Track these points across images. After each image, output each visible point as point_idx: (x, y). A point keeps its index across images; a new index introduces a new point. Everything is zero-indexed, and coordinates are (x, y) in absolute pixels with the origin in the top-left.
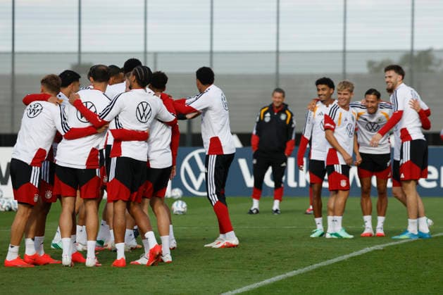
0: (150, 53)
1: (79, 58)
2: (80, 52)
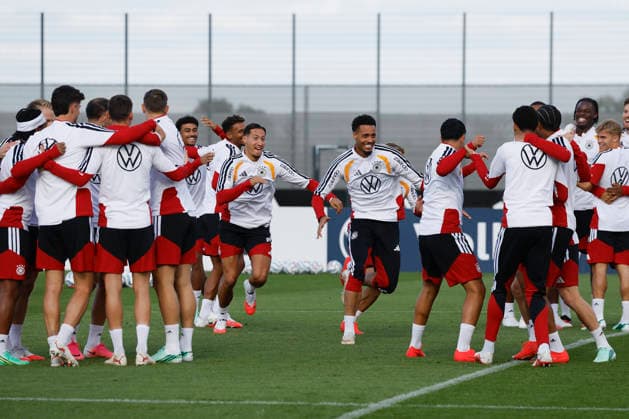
0: (300, 86)
1: (210, 92)
2: (210, 85)
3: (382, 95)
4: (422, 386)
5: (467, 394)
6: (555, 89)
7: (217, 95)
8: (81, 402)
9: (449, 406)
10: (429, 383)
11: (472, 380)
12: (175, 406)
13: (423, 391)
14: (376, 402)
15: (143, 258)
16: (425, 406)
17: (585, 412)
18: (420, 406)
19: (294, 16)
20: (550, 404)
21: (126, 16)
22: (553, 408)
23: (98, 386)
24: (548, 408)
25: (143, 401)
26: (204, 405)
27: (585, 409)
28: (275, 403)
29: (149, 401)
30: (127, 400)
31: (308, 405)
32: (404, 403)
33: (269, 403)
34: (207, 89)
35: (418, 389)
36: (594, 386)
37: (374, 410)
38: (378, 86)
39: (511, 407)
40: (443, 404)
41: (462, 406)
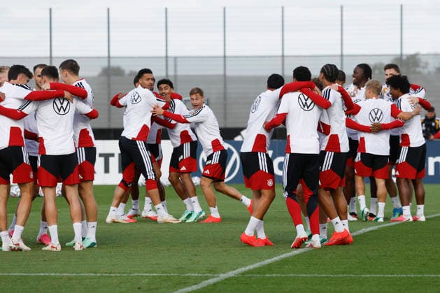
3: (227, 63)
4: (257, 262)
5: (287, 267)
6: (345, 58)
7: (114, 63)
8: (21, 276)
9: (274, 275)
10: (261, 259)
11: (290, 257)
12: (87, 277)
13: (257, 265)
14: (224, 273)
15: (72, 175)
16: (258, 275)
17: (367, 278)
18: (254, 275)
19: (166, 9)
20: (343, 273)
21: (50, 10)
22: (345, 275)
23: (33, 264)
24: (341, 275)
25: (65, 274)
26: (107, 277)
27: (366, 276)
28: (155, 274)
29: (68, 274)
30: (53, 274)
31: (179, 276)
32: (244, 273)
33: (151, 275)
34: (106, 60)
35: (253, 264)
36: (373, 260)
37: (223, 278)
38: (225, 57)
39: (316, 275)
40: (270, 274)
41: (283, 275)
